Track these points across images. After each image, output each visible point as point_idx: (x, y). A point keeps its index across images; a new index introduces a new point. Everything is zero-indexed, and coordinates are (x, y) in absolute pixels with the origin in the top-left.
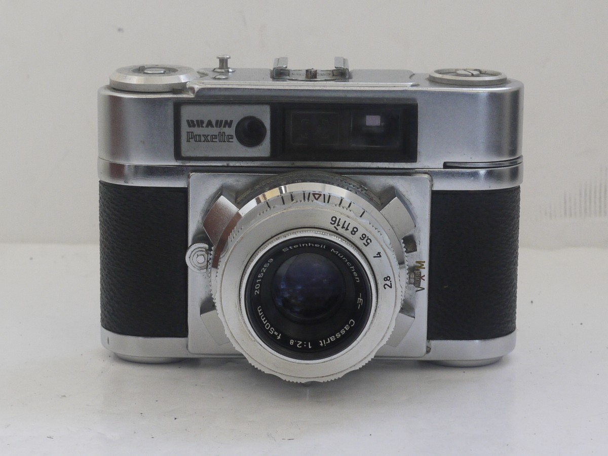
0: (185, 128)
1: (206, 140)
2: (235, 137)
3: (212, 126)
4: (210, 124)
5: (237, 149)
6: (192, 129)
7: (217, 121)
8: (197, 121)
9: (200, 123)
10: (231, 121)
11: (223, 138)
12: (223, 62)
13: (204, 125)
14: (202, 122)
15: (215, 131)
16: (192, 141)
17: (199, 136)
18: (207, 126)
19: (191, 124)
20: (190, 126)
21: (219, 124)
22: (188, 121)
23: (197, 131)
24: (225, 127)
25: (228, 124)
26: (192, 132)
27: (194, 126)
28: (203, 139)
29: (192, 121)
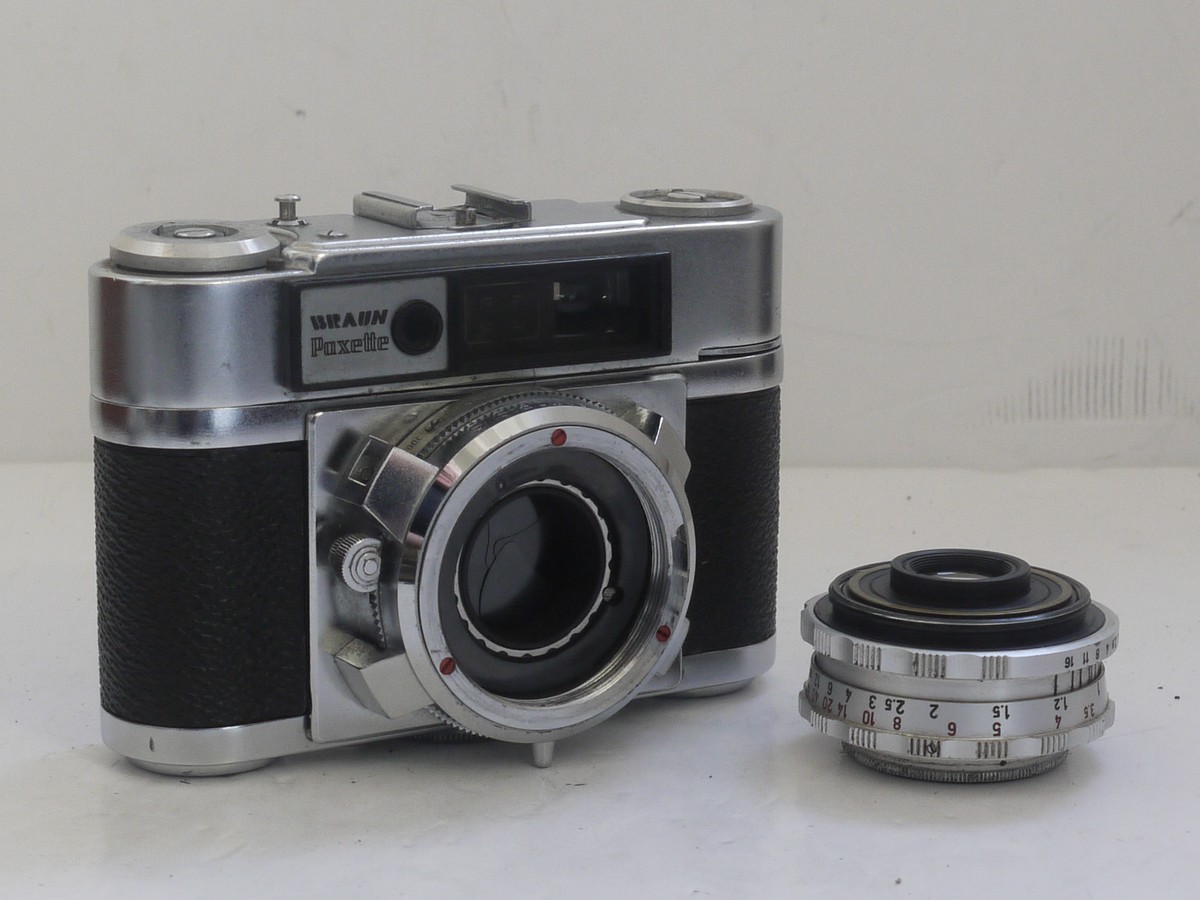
0: (307, 332)
1: (344, 351)
2: (390, 340)
3: (354, 324)
4: (349, 320)
5: (396, 362)
6: (319, 333)
7: (362, 314)
8: (328, 317)
9: (333, 321)
10: (385, 312)
11: (371, 343)
12: (287, 208)
13: (341, 323)
14: (337, 317)
15: (356, 332)
16: (321, 354)
17: (333, 343)
18: (345, 325)
19: (318, 322)
20: (316, 327)
21: (365, 318)
22: (313, 318)
23: (329, 334)
24: (374, 323)
25: (380, 317)
26: (320, 339)
27: (323, 326)
28: (338, 348)
29: (321, 318)
